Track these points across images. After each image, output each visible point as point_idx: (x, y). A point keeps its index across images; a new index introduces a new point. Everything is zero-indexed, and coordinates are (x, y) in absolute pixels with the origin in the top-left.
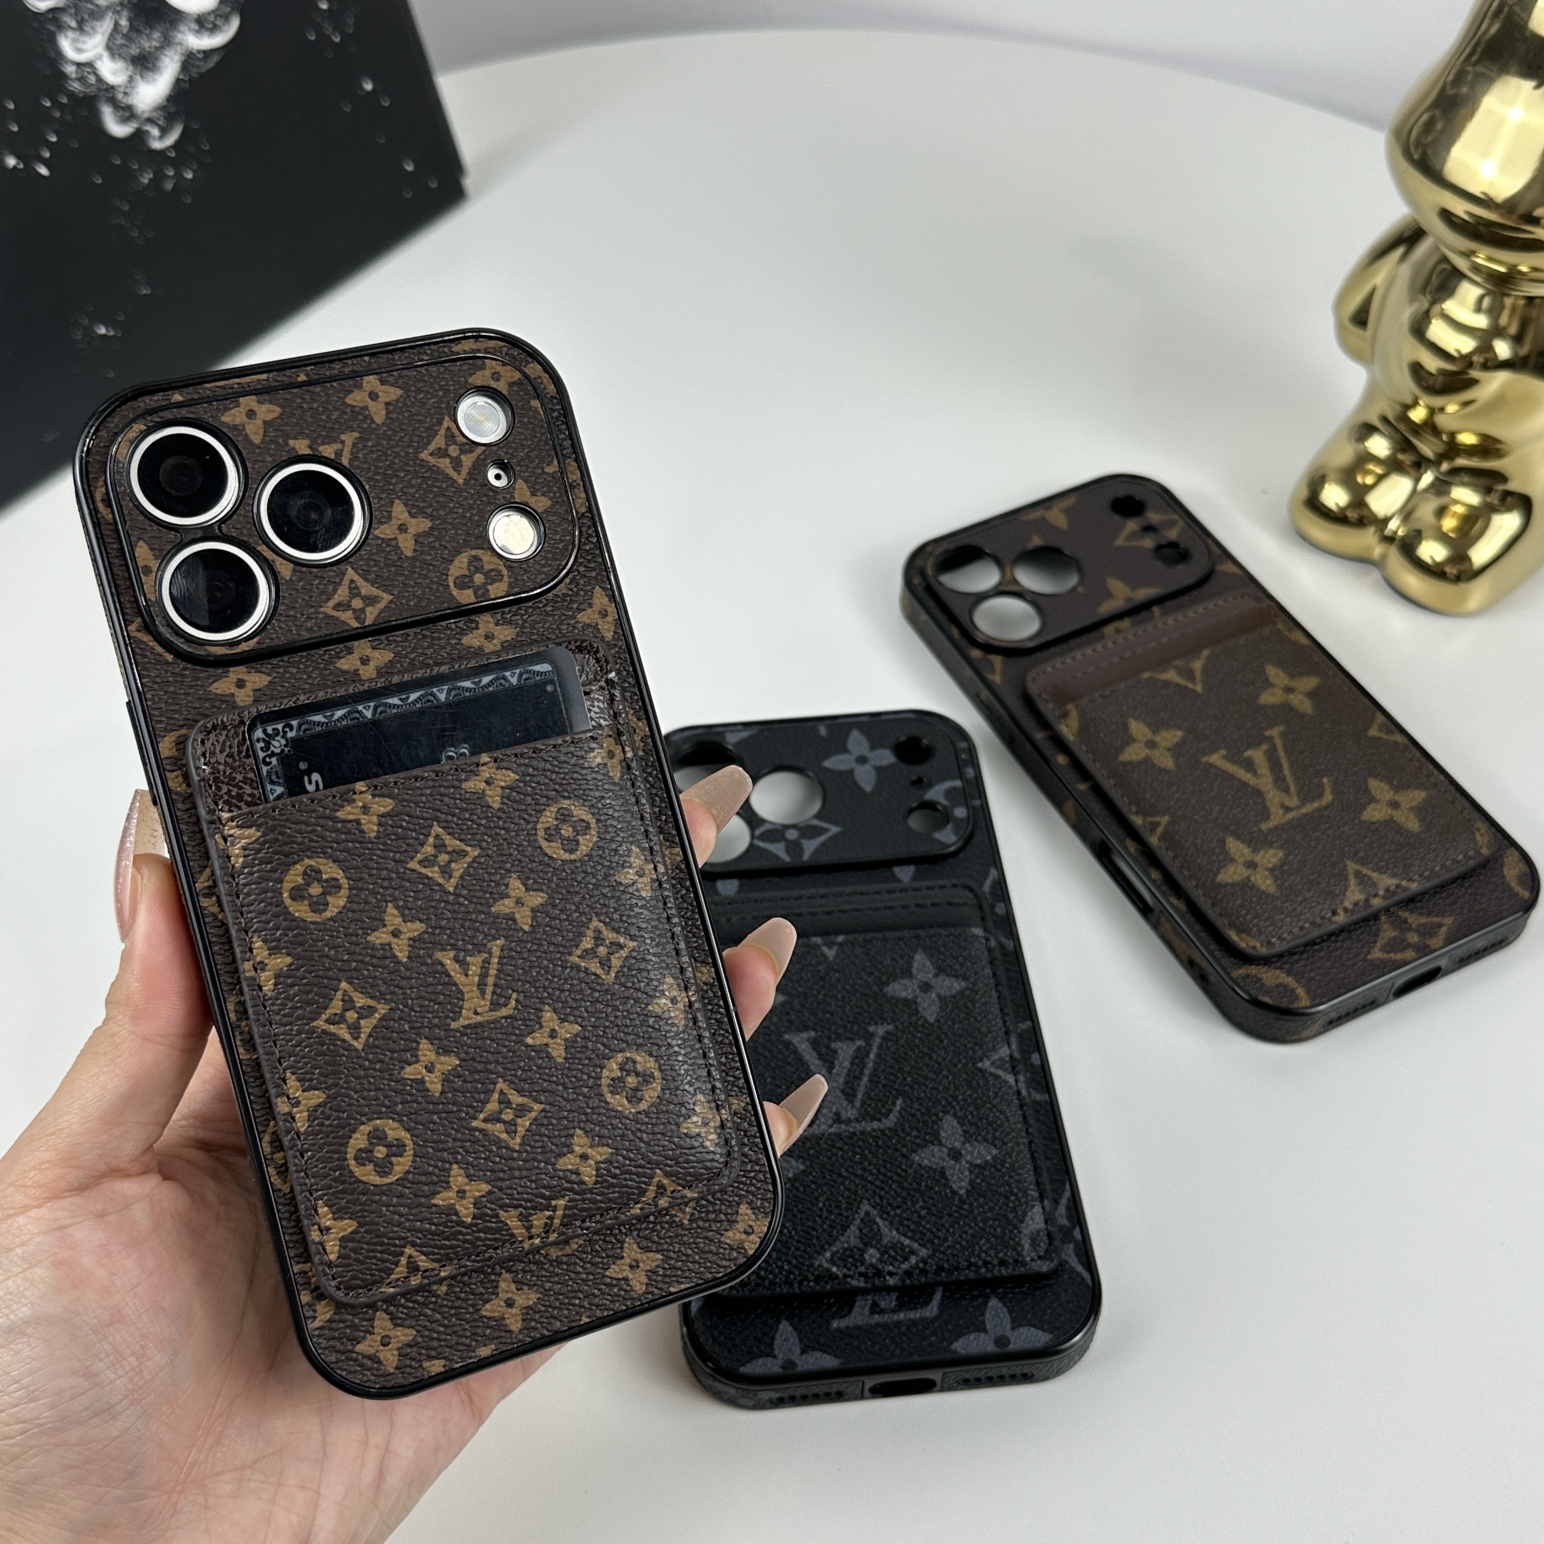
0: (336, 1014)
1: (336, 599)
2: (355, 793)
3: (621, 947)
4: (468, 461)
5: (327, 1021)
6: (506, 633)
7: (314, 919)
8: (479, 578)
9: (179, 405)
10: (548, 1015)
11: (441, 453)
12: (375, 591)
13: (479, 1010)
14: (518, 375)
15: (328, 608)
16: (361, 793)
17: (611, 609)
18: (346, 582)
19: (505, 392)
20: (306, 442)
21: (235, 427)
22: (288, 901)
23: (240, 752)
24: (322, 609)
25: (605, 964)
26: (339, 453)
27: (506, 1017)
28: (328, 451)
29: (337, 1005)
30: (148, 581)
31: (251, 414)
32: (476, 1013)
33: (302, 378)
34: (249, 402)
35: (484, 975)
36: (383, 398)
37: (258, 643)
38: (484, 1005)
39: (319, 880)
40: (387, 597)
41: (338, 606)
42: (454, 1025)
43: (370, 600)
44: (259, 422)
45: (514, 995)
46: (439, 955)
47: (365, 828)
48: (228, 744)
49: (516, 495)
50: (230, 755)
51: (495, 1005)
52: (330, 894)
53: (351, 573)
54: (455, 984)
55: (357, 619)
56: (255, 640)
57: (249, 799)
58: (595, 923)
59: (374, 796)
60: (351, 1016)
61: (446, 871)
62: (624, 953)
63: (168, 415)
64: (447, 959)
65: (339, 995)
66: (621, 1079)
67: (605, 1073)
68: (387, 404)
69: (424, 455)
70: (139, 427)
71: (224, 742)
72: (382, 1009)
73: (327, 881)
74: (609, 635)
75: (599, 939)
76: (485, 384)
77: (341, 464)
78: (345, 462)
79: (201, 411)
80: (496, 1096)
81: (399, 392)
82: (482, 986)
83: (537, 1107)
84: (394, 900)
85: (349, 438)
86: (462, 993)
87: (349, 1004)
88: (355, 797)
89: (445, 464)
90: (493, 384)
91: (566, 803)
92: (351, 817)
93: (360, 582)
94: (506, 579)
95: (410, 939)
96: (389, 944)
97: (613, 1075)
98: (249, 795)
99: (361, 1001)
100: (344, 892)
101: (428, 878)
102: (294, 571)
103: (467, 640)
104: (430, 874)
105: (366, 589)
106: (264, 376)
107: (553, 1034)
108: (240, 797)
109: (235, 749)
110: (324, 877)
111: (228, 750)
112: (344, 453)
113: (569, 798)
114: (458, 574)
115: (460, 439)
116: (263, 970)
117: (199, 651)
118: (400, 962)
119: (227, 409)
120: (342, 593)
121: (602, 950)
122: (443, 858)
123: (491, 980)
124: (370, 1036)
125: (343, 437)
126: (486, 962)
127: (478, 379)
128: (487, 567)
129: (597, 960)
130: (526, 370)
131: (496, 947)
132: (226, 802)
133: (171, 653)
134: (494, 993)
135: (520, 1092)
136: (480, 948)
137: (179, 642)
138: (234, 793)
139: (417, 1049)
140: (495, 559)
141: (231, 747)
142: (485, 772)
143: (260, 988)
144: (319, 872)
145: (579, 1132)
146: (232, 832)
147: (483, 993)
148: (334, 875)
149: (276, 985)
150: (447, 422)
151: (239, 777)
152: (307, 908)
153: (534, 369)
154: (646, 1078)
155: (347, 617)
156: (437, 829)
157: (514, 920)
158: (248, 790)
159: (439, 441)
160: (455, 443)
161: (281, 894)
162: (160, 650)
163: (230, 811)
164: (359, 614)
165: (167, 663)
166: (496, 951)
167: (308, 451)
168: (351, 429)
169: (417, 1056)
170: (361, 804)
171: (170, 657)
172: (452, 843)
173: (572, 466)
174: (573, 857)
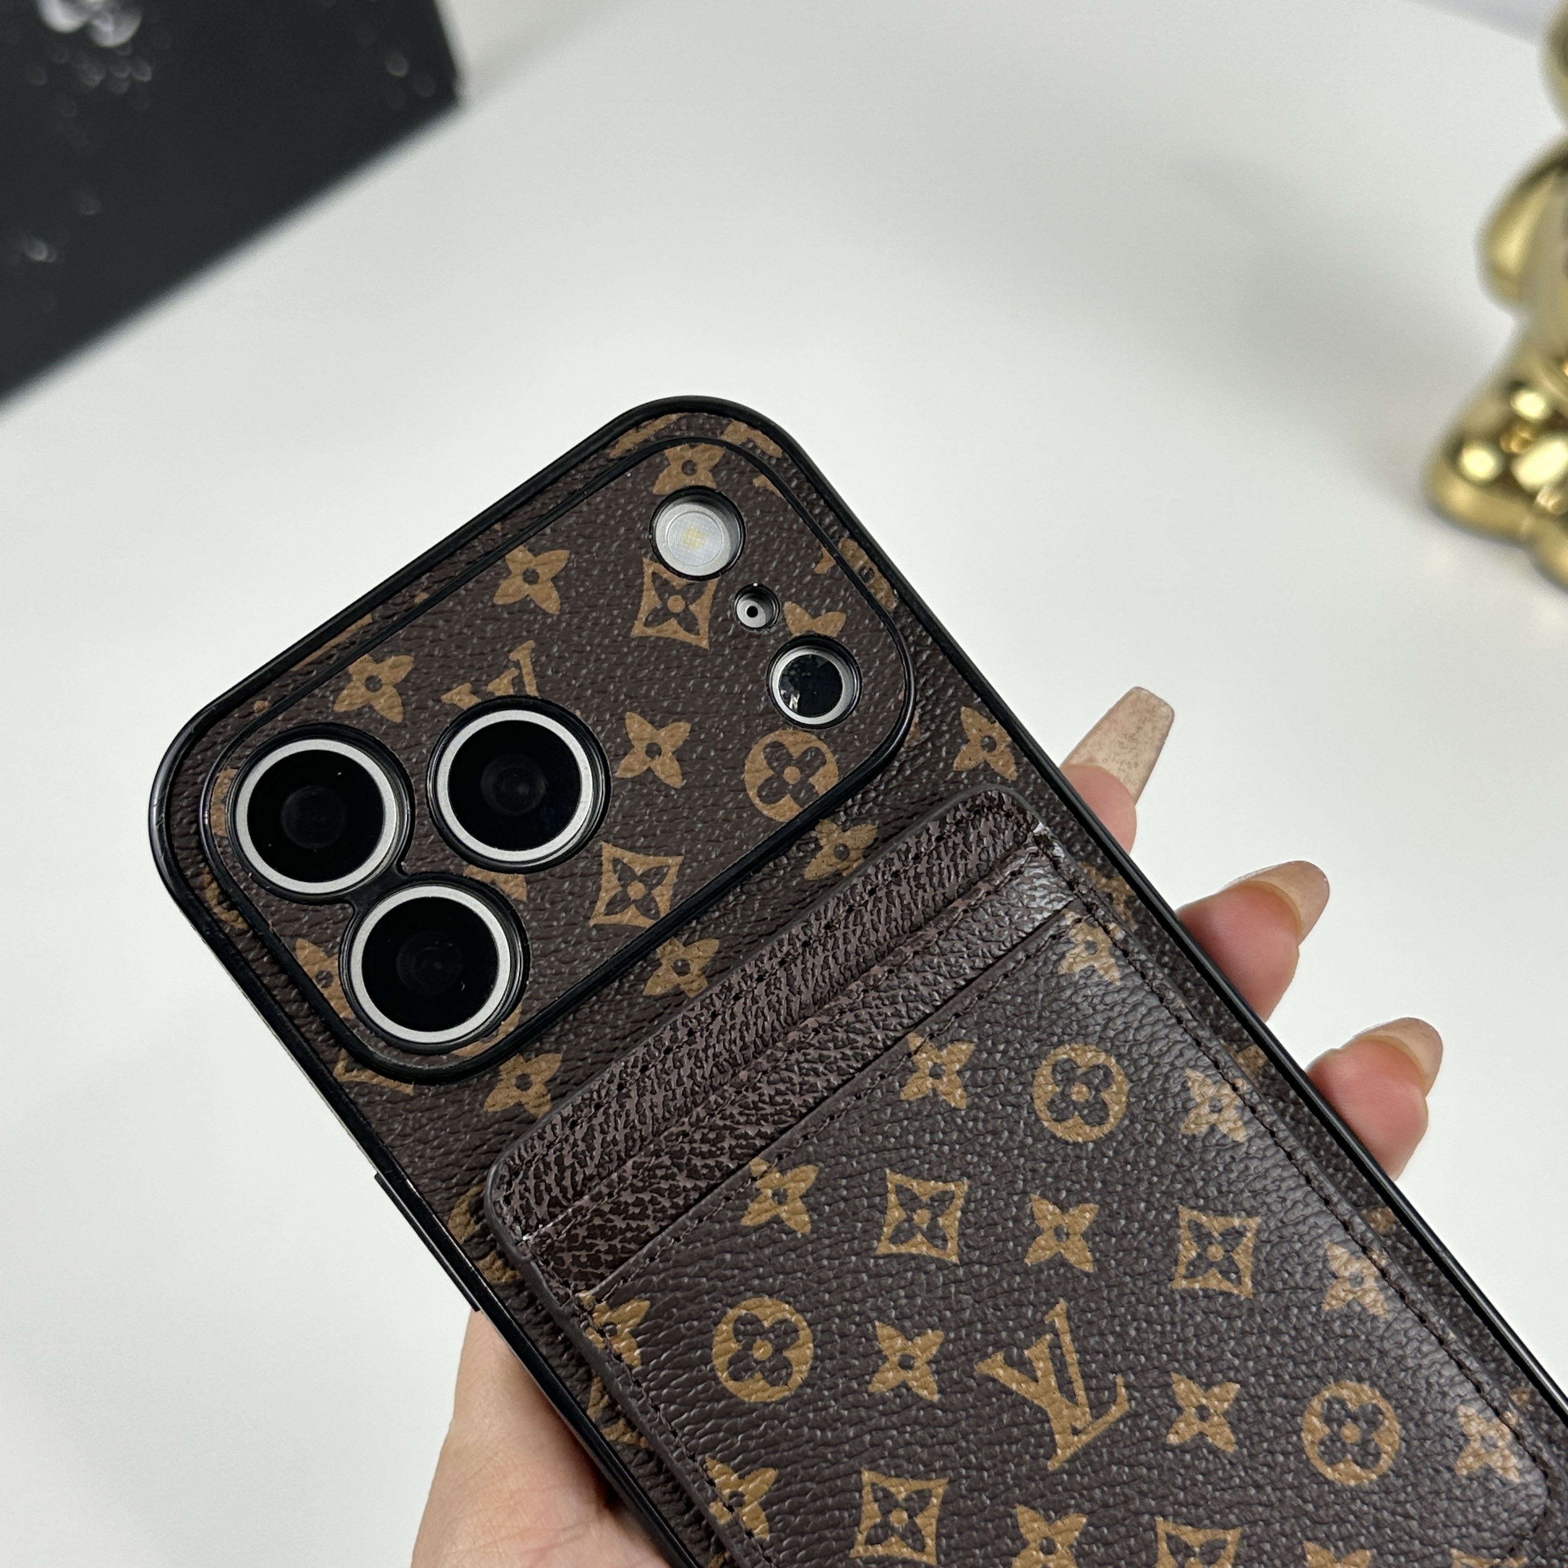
0: (875, 1527)
1: (605, 897)
2: (754, 1179)
3: (1240, 1233)
4: (701, 609)
5: (870, 1541)
6: (860, 837)
7: (780, 1396)
8: (791, 774)
9: (269, 716)
10: (1181, 1386)
11: (660, 616)
12: (653, 861)
13: (1079, 1425)
14: (718, 453)
15: (599, 916)
16: (763, 1175)
17: (997, 731)
18: (607, 866)
19: (710, 484)
20: (467, 686)
21: (359, 714)
22: (731, 1385)
23: (564, 1190)
24: (592, 923)
25: (1229, 1269)
26: (518, 681)
27: (1122, 1420)
28: (501, 686)
29: (871, 1512)
30: (333, 994)
31: (373, 683)
32: (1076, 1432)
33: (422, 597)
34: (362, 667)
35: (1060, 1369)
36: (545, 573)
37: (523, 1013)
38: (1082, 1415)
39: (763, 1333)
40: (674, 862)
41: (613, 906)
42: (1052, 1465)
43: (653, 877)
44: (390, 690)
45: (1119, 1380)
46: (982, 1368)
47: (791, 1224)
48: (543, 1187)
49: (792, 628)
50: (554, 1202)
51: (1098, 1408)
52: (787, 1347)
53: (609, 851)
54: (1025, 1401)
55: (646, 912)
56: (518, 1010)
57: (610, 1258)
58: (1187, 1214)
59: (783, 1171)
60: (899, 1518)
61: (934, 1235)
62: (1249, 1240)
63: (256, 739)
64: (996, 1368)
65: (867, 1492)
66: (1335, 1438)
67: (1307, 1438)
68: (555, 579)
69: (638, 630)
70: (226, 776)
71: (537, 1186)
72: (939, 1488)
73: (772, 1329)
74: (1012, 773)
75: (1202, 1236)
76: (679, 487)
77: (528, 697)
78: (531, 690)
79: (301, 713)
80: (1163, 1546)
81: (563, 554)
82: (1065, 1386)
83: (1231, 1536)
84: (882, 1314)
85: (522, 655)
86: (1040, 1409)
87: (887, 1501)
88: (758, 1184)
89: (672, 629)
90: (689, 481)
91: (1062, 1054)
92: (765, 1218)
93: (627, 856)
94: (829, 756)
95: (929, 1363)
96: (904, 1385)
97: (1318, 1436)
98: (607, 1252)
99: (901, 1490)
100: (805, 1333)
101: (913, 1257)
102: (528, 882)
103: (812, 871)
104: (914, 1251)
105: (640, 864)
106: (367, 619)
107: (1203, 1413)
108: (595, 1260)
109: (556, 1191)
110: (766, 1324)
111: (547, 1198)
112: (526, 679)
113: (1061, 1043)
114: (760, 782)
115: (677, 582)
116: (741, 1504)
117: (445, 1063)
118: (932, 1405)
119: (337, 691)
120: (609, 884)
121: (1216, 1252)
122: (922, 1217)
123: (1074, 1372)
124: (938, 1536)
125: (514, 656)
126: (1055, 1346)
127: (665, 484)
128: (796, 752)
129: (1214, 1270)
130: (724, 438)
131: (1058, 1317)
132: (582, 1276)
133: (409, 1082)
134: (1088, 1389)
135: (1196, 1524)
136: (1037, 1329)
137: (413, 1063)
138: (584, 1260)
139: (1016, 1526)
140: (802, 736)
141: (549, 1189)
142: (924, 1060)
143: (750, 1534)
144: (756, 1321)
145: (1310, 1546)
146: (605, 1318)
147: (1072, 1397)
148: (780, 1316)
149: (770, 1519)
150: (650, 568)
151: (582, 1232)
152: (762, 1383)
153: (736, 433)
154: (1372, 1419)
155: (631, 917)
156: (894, 1179)
157: (1064, 1263)
158: (602, 1245)
159: (649, 600)
160: (673, 592)
161: (716, 1378)
162: (390, 1083)
163: (588, 1288)
164: (646, 905)
165: (408, 1099)
166: (1060, 1323)
167: (475, 700)
168: (518, 640)
169: (1020, 1537)
170: (769, 1192)
171: (409, 1089)
172: (925, 1189)
173: (849, 547)
174: (1107, 1128)
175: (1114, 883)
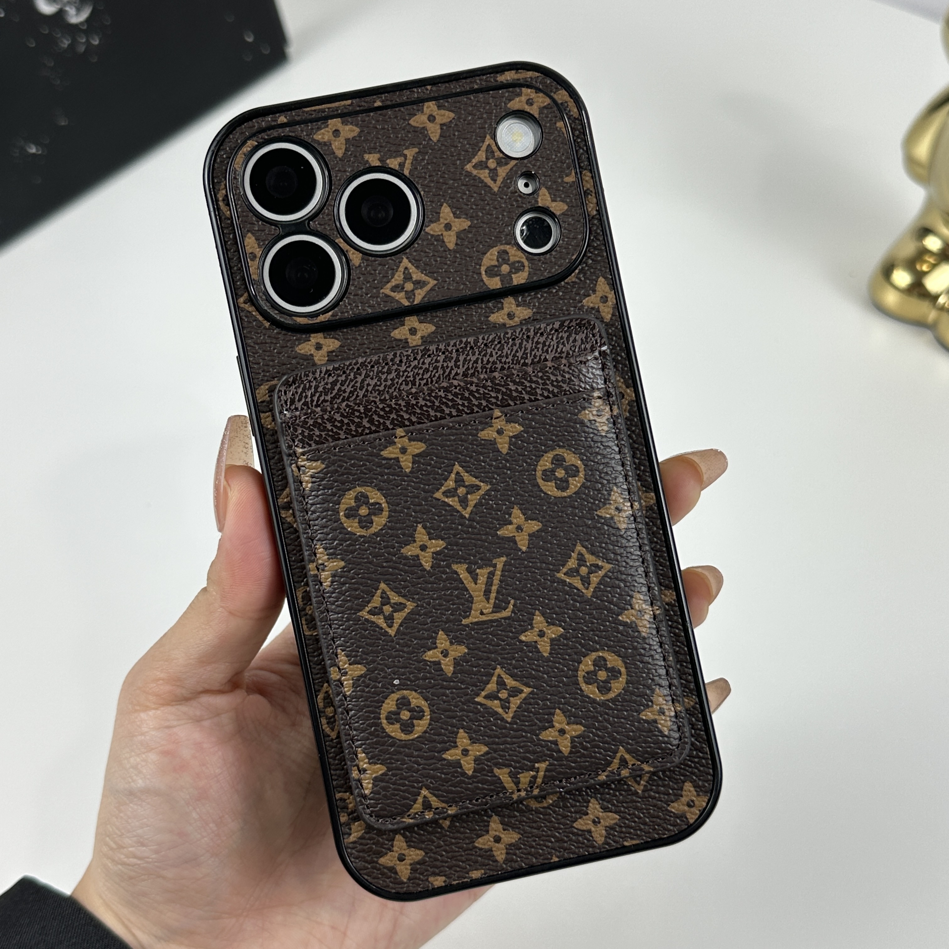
0: (376, 608)
1: (393, 283)
2: (396, 437)
3: (600, 568)
4: (502, 172)
5: (370, 612)
6: (523, 313)
7: (362, 534)
8: (505, 268)
9: (283, 125)
10: (538, 619)
11: (482, 165)
12: (424, 277)
13: (484, 611)
14: (548, 101)
15: (387, 290)
16: (401, 437)
17: (611, 296)
18: (401, 269)
19: (537, 116)
20: (377, 156)
21: (325, 144)
22: (343, 519)
23: (312, 401)
24: (382, 291)
25: (586, 581)
26: (402, 165)
27: (505, 618)
28: (393, 163)
29: (376, 601)
30: (253, 266)
31: (336, 133)
32: (482, 613)
33: (378, 104)
34: (336, 123)
35: (489, 583)
36: (439, 120)
37: (332, 316)
38: (488, 607)
39: (367, 503)
40: (432, 282)
41: (395, 289)
42: (465, 622)
43: (419, 284)
44: (342, 139)
45: (512, 602)
46: (455, 567)
47: (402, 464)
48: (304, 394)
49: (539, 200)
50: (306, 404)
51: (497, 608)
52: (375, 514)
53: (405, 262)
54: (467, 590)
55: (408, 298)
56: (330, 313)
57: (318, 439)
58: (579, 548)
59: (410, 440)
60: (387, 609)
61: (464, 501)
62: (601, 573)
63: (274, 133)
64: (461, 570)
65: (379, 592)
66: (595, 673)
67: (582, 667)
68: (441, 125)
69: (469, 167)
70: (251, 143)
71: (302, 393)
72: (410, 606)
73: (372, 504)
74: (608, 317)
75: (581, 560)
76: (521, 109)
77: (403, 174)
78: (406, 172)
79: (300, 131)
80: (495, 679)
81: (452, 115)
82: (487, 593)
83: (527, 690)
84: (423, 522)
85: (410, 153)
86: (471, 596)
87: (386, 600)
88: (396, 440)
89: (484, 175)
90: (527, 108)
91: (559, 451)
92: (393, 456)
93: (412, 269)
94: (527, 269)
95: (433, 553)
96: (418, 556)
97: (587, 669)
98: (317, 436)
99: (395, 598)
100: (386, 513)
101: (449, 505)
102: (362, 259)
103: (493, 318)
104: (451, 503)
105: (417, 275)
106: (349, 102)
107: (542, 634)
108: (310, 437)
109: (309, 399)
110: (371, 501)
111: (303, 400)
112: (406, 165)
113: (563, 447)
114: (488, 265)
115: (497, 154)
116: (323, 570)
117: (288, 321)
118: (425, 570)
119: (319, 129)
120: (398, 278)
121: (584, 570)
122: (461, 491)
123: (494, 588)
124: (401, 625)
125: (406, 152)
126: (491, 575)
127: (516, 104)
128: (512, 259)
129: (579, 578)
130: (555, 97)
131: (500, 562)
132: (301, 441)
133: (268, 321)
134: (496, 598)
135: (513, 676)
136: (488, 562)
137: (274, 313)
138: (306, 434)
139: (435, 638)
140: (520, 253)
141: (306, 397)
142: (498, 424)
143: (321, 584)
144: (367, 497)
145: (558, 711)
146: (302, 463)
147: (488, 599)
148: (378, 501)
149: (332, 582)
150: (488, 140)
151: (311, 422)
152: (357, 524)
153: (562, 96)
154: (614, 673)
155: (400, 297)
156: (457, 468)
157: (515, 543)
158: (317, 433)
159: (481, 155)
160: (493, 157)
161: (338, 512)
162: (260, 318)
163: (302, 448)
164: (410, 295)
165: (265, 328)
166: (500, 566)
168: (413, 145)
169: (435, 643)
170: (400, 446)
171: (267, 324)
172: (469, 479)
173: (587, 176)
174: (565, 494)
175: (628, 391)
